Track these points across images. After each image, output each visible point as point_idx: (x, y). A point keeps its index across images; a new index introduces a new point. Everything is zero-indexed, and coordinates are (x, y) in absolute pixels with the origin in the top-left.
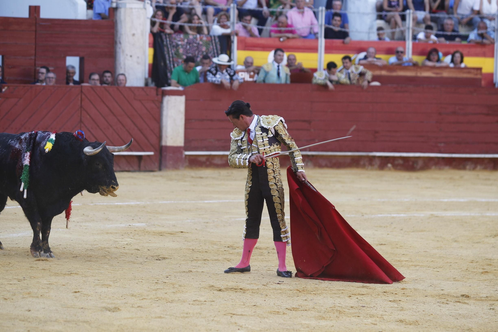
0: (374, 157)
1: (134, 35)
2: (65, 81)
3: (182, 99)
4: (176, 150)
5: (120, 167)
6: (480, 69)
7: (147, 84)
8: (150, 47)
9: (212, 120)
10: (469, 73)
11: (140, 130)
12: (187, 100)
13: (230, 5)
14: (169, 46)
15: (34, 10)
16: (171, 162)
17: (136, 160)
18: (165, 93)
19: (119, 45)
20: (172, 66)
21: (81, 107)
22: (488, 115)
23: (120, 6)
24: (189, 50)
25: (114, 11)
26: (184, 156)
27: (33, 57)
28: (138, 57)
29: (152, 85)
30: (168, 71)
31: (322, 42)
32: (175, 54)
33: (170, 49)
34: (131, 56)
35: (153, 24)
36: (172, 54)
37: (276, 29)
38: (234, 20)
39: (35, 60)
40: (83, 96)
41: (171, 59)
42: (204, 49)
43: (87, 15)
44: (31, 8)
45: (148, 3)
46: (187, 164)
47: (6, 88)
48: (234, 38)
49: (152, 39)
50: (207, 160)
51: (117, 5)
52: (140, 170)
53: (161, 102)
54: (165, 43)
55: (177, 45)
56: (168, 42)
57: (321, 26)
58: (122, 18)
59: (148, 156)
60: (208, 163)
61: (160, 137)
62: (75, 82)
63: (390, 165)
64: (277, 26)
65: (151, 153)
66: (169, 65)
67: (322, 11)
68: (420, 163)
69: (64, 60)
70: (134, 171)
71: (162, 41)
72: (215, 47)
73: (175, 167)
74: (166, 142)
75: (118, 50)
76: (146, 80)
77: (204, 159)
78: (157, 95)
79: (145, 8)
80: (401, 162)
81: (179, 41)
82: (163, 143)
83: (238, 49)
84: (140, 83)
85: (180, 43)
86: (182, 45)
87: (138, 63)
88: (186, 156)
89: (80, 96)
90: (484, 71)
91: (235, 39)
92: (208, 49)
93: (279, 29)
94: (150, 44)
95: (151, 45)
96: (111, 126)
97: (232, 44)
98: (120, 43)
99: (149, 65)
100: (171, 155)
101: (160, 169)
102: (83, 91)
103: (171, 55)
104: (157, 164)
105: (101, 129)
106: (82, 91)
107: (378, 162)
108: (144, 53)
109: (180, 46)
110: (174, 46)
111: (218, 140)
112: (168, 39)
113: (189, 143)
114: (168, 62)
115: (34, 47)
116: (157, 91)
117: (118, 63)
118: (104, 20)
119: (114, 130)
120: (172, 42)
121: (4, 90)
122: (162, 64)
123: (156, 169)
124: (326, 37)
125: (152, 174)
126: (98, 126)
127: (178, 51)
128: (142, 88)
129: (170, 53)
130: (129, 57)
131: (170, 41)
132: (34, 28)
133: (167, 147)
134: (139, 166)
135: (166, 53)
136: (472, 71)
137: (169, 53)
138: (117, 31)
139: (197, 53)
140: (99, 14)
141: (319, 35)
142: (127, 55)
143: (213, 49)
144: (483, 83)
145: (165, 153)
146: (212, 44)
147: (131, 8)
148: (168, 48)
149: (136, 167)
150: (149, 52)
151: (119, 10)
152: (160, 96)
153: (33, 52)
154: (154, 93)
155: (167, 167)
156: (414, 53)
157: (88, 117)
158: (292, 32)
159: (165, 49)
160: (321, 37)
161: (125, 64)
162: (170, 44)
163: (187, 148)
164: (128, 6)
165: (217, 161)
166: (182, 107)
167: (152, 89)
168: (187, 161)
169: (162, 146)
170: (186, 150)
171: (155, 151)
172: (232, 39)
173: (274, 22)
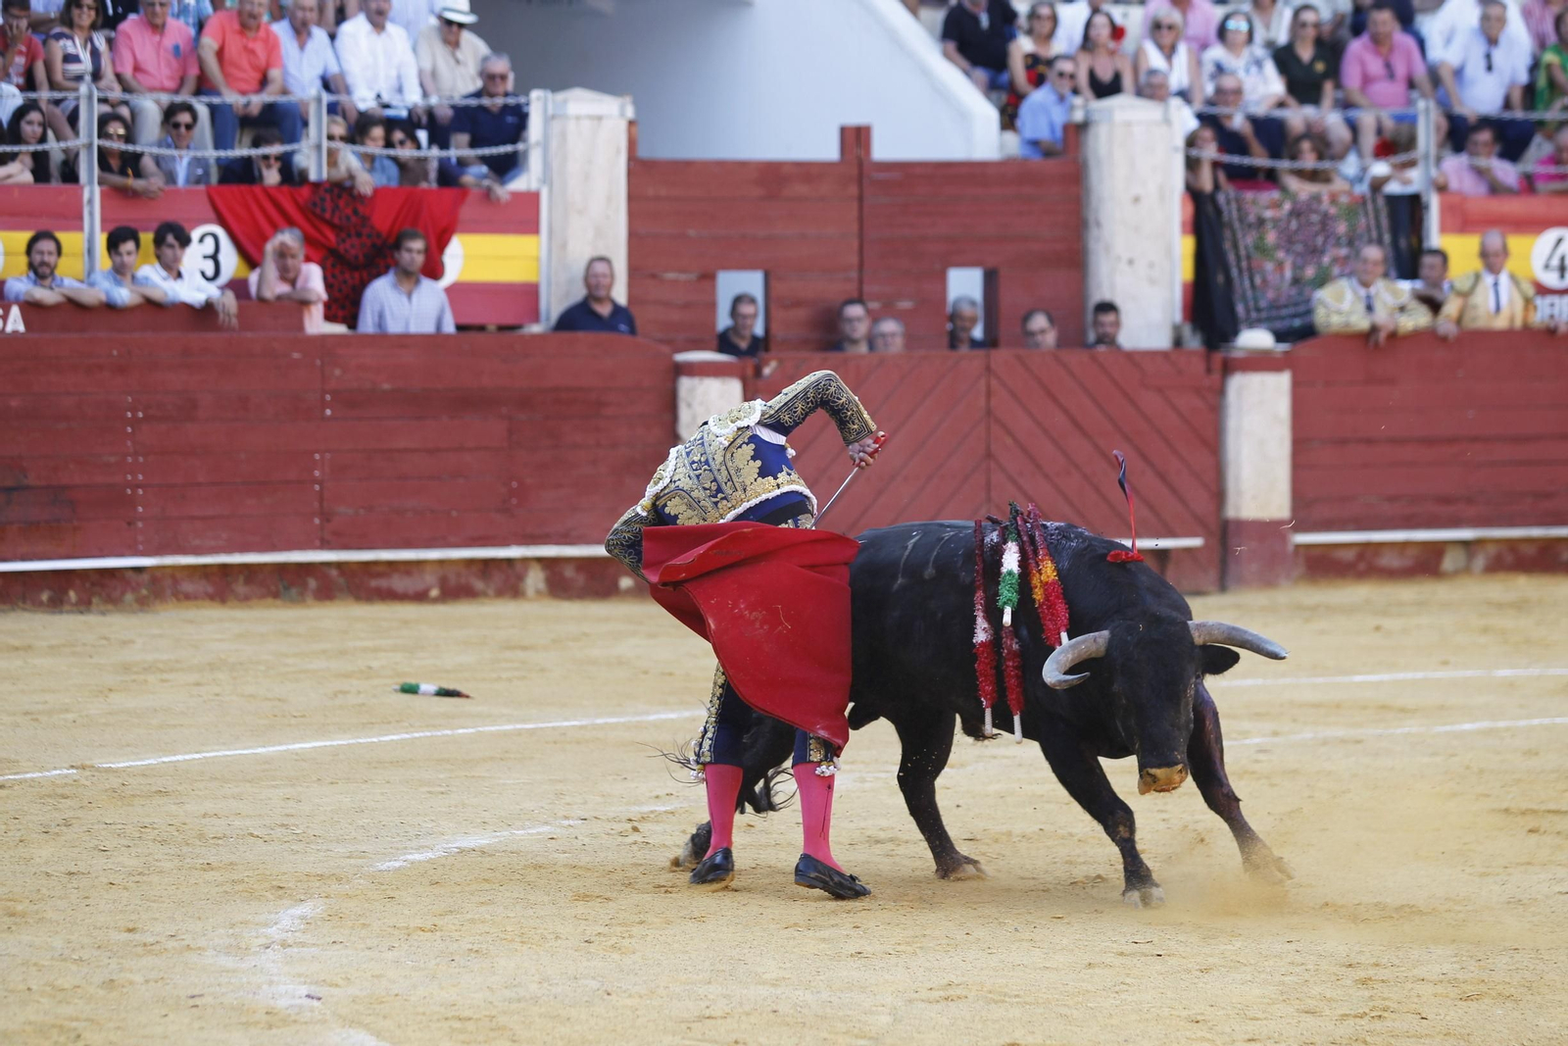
1: (1137, 200)
2: (945, 340)
3: (1284, 379)
4: (1268, 530)
7: (1178, 342)
8: (1184, 232)
9: (1369, 441)
11: (1162, 477)
12: (1296, 385)
13: (1415, 105)
14: (1237, 225)
15: (856, 138)
16: (1254, 567)
18: (1229, 368)
19: (1093, 232)
20: (1247, 283)
21: (989, 412)
23: (1096, 117)
24: (1296, 232)
25: (1077, 131)
26: (1290, 548)
27: (854, 274)
28: (1151, 265)
29: (1194, 342)
32: (1256, 248)
33: (1239, 235)
34: (1131, 262)
35: (1192, 164)
36: (1246, 247)
37: (1551, 169)
38: (1428, 146)
39: (861, 282)
40: (994, 382)
41: (1244, 264)
42: (1342, 228)
43: (1002, 146)
44: (844, 131)
45: (1177, 105)
46: (1301, 570)
47: (773, 364)
49: (1190, 209)
50: (1361, 557)
51: (1087, 113)
53: (1221, 391)
55: (1261, 222)
56: (1235, 216)
58: (1103, 150)
59: (1188, 550)
60: (1362, 566)
61: (1219, 496)
62: (974, 344)
64: (1554, 161)
65: (1196, 542)
69: (942, 279)
71: (1218, 211)
72: (1372, 222)
73: (1268, 582)
74: (1238, 509)
75: (1092, 244)
76: (1177, 331)
77: (1349, 555)
78: (1209, 370)
79: (1167, 121)
81: (1268, 208)
82: (1231, 513)
83: (1444, 229)
84: (1162, 341)
85: (1268, 214)
86: (1276, 221)
87: (1152, 281)
88: (1298, 547)
89: (982, 383)
91: (1434, 203)
92: (1352, 228)
93: (1561, 169)
94: (1184, 224)
95: (1189, 227)
96: (1077, 467)
98: (1098, 224)
99: (1185, 286)
100: (1251, 545)
101: (1223, 587)
102: (992, 364)
103: (1244, 256)
104: (1213, 574)
105: (1046, 476)
106: (988, 369)
108: (1169, 251)
109: (1269, 225)
110: (1250, 226)
111: (1392, 499)
112: (1234, 207)
113: (1307, 508)
114: (1234, 272)
115: (855, 244)
116: (1208, 359)
117: (1092, 282)
118: (1051, 163)
119: (1083, 475)
120: (1247, 214)
121: (767, 371)
123: (1211, 589)
126: (1038, 467)
127: (1261, 238)
128: (1165, 355)
129: (1242, 245)
130: (1124, 265)
131: (1239, 209)
132: (853, 190)
133: (1241, 525)
135: (1227, 245)
137: (1235, 246)
138: (1088, 192)
139: (1320, 240)
140: (1035, 144)
142: (1119, 258)
143: (1369, 229)
145: (1236, 541)
146: (1366, 214)
147: (1128, 124)
150: (1184, 247)
151: (1092, 132)
152: (1216, 376)
153: (854, 259)
154: (1198, 366)
155: (1243, 582)
157: (1009, 441)
161: (1112, 285)
162: (1241, 220)
163: (1301, 523)
164: (1120, 116)
165: (1389, 560)
166: (1282, 406)
167: (1192, 353)
168: (1300, 562)
169: (1227, 520)
170: (1297, 530)
171: (1207, 534)
172: (1424, 199)
173: (1547, 149)
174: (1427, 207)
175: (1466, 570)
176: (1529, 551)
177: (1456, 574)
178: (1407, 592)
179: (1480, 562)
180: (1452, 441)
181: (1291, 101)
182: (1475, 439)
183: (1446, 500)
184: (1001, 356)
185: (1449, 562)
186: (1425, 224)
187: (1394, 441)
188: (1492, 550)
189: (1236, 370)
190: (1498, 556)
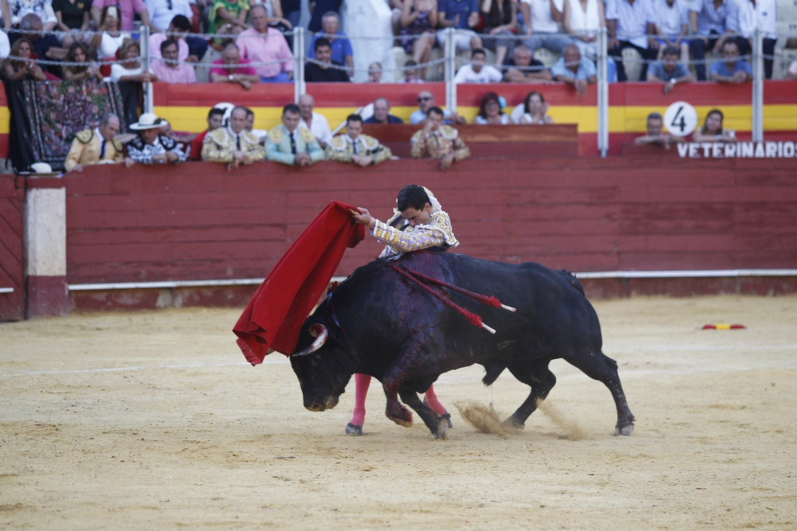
3: (62, 193)
4: (54, 282)
6: (574, 126)
9: (113, 229)
10: (556, 133)
12: (68, 195)
13: (139, 29)
16: (44, 305)
18: (28, 185)
22: (590, 204)
26: (67, 292)
29: (7, 170)
30: (34, 148)
31: (300, 88)
32: (46, 119)
33: (36, 111)
36: (40, 118)
37: (220, 66)
41: (38, 128)
42: (95, 109)
46: (73, 306)
48: (147, 86)
50: (108, 298)
53: (24, 200)
54: (28, 99)
56: (34, 98)
57: (299, 60)
59: (4, 294)
60: (110, 303)
61: (24, 261)
64: (221, 62)
65: (11, 290)
66: (35, 137)
67: (299, 33)
71: (23, 94)
73: (53, 312)
74: (35, 270)
77: (102, 297)
78: (16, 187)
81: (52, 98)
82: (30, 272)
83: (156, 103)
85: (52, 101)
88: (70, 291)
90: (581, 129)
91: (150, 88)
92: (102, 109)
97: (145, 97)
99: (3, 136)
100: (44, 291)
101: (26, 318)
103: (38, 121)
104: (20, 309)
109: (54, 107)
111: (126, 263)
112: (33, 93)
113: (75, 270)
114: (34, 132)
116: (17, 180)
122: (25, 135)
123: (19, 318)
124: (308, 79)
125: (11, 325)
127: (49, 115)
129: (37, 116)
133: (36, 278)
135: (30, 116)
136: (562, 129)
137: (34, 117)
139: (82, 117)
141: (296, 76)
144: (580, 149)
145: (34, 289)
146: (110, 100)
148: (34, 109)
152: (21, 190)
154: (10, 185)
155: (38, 314)
156: (461, 102)
159: (29, 110)
160: (299, 79)
163: (71, 278)
165: (126, 300)
166: (60, 208)
167: (7, 176)
168: (73, 300)
169: (28, 277)
170: (70, 283)
171: (16, 285)
172: (144, 84)
173: (217, 56)
174: (146, 93)
175: (172, 305)
176: (209, 293)
177: (166, 307)
178: (138, 319)
179: (180, 300)
180: (162, 229)
181: (64, 26)
182: (176, 228)
183: (159, 264)
185: (160, 302)
186: (145, 103)
187: (127, 229)
188: (187, 293)
189: (32, 187)
190: (191, 296)
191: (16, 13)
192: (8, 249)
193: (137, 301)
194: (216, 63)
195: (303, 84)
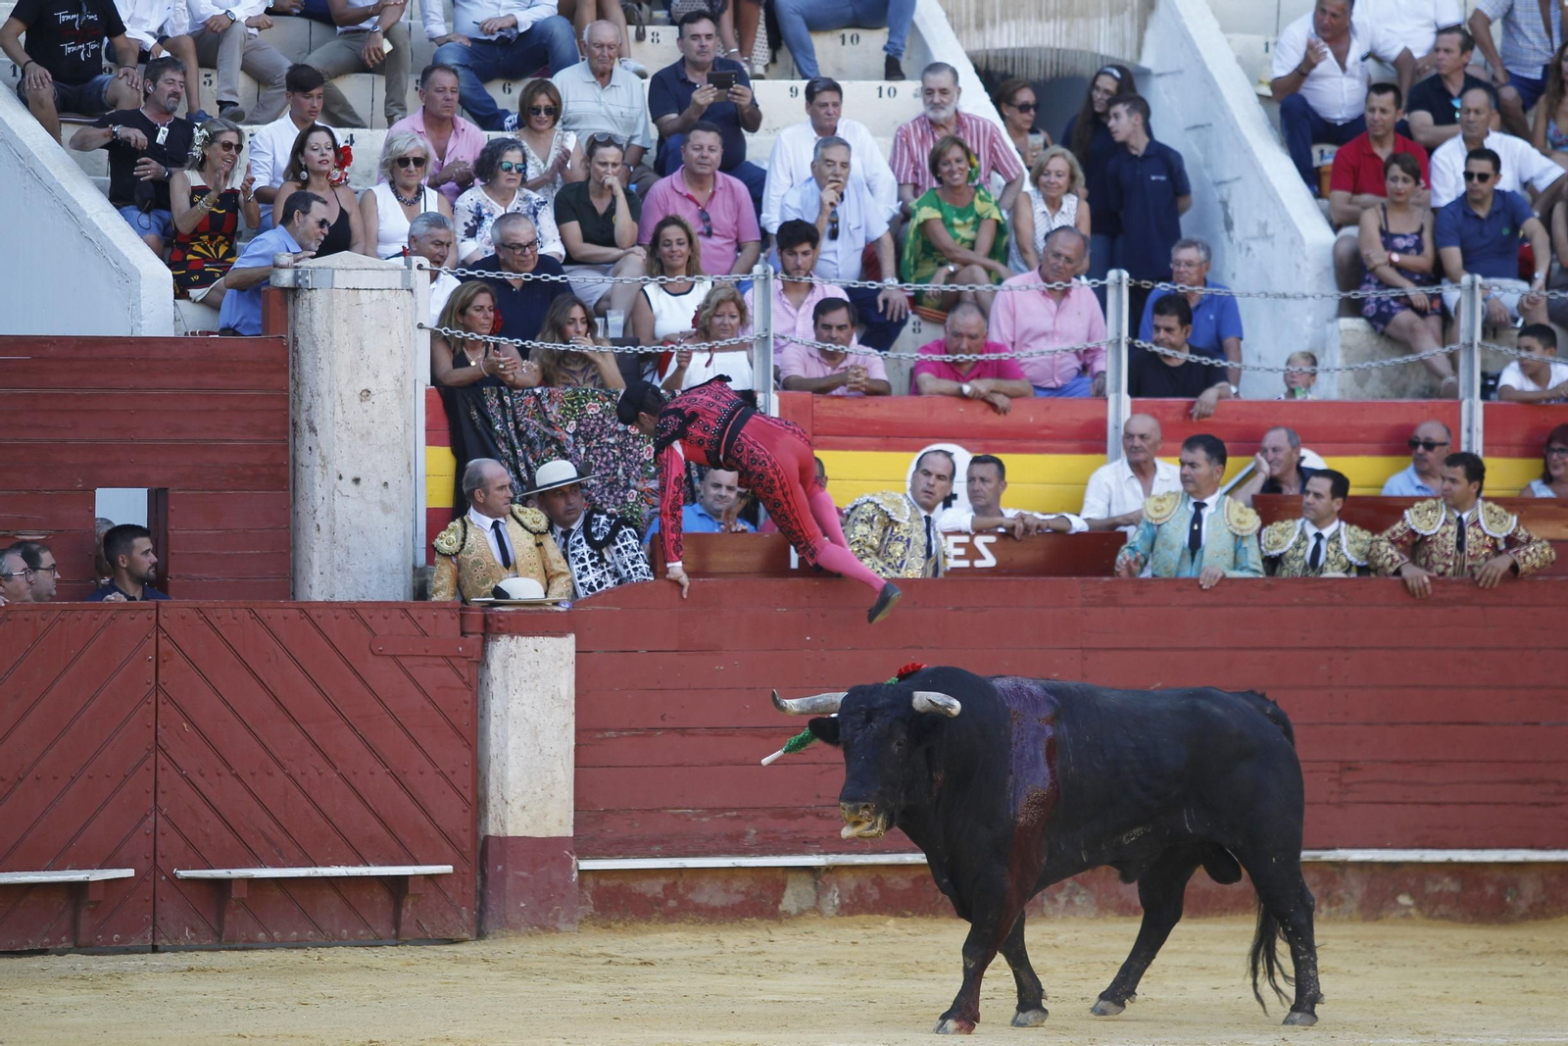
0: (1344, 865)
1: (365, 395)
3: (567, 644)
4: (543, 851)
5: (318, 928)
7: (418, 591)
8: (430, 442)
9: (683, 731)
11: (398, 778)
12: (580, 652)
13: (749, 271)
16: (522, 905)
17: (381, 897)
18: (492, 628)
19: (306, 438)
23: (310, 279)
25: (284, 300)
26: (575, 875)
28: (386, 484)
31: (1120, 408)
34: (357, 481)
37: (936, 358)
40: (165, 644)
43: (176, 321)
45: (420, 267)
46: (590, 909)
50: (670, 888)
51: (296, 277)
52: (398, 939)
53: (482, 662)
57: (1117, 343)
58: (319, 328)
59: (432, 880)
60: (672, 903)
61: (477, 805)
63: (1404, 900)
65: (448, 869)
67: (1118, 285)
68: (1530, 888)
69: (88, 502)
70: (377, 942)
73: (542, 922)
74: (503, 824)
75: (303, 457)
76: (419, 574)
77: (656, 888)
78: (463, 633)
79: (409, 289)
80: (1450, 885)
82: (493, 829)
87: (386, 509)
88: (584, 874)
89: (150, 645)
91: (773, 406)
93: (948, 358)
94: (430, 429)
95: (439, 432)
96: (282, 766)
98: (313, 430)
100: (523, 874)
101: (480, 935)
102: (162, 621)
104: (467, 914)
105: (236, 775)
106: (158, 626)
107: (1356, 886)
108: (411, 466)
111: (712, 810)
113: (594, 825)
116: (463, 617)
117: (303, 508)
119: (289, 775)
123: (465, 935)
124: (1137, 389)
125: (447, 951)
126: (226, 763)
128: (402, 608)
130: (347, 486)
133: (504, 841)
134: (396, 924)
138: (297, 384)
141: (1109, 384)
142: (340, 477)
145: (500, 868)
147: (355, 291)
149: (383, 928)
151: (305, 300)
152: (474, 639)
154: (450, 625)
155: (507, 925)
157: (186, 726)
158: (1002, 370)
160: (1118, 389)
161: (331, 513)
163: (585, 844)
164: (341, 280)
165: (710, 895)
166: (565, 682)
168: (587, 894)
169: (487, 838)
170: (583, 855)
171: (459, 858)
172: (760, 397)
173: (931, 333)
175: (817, 909)
176: (902, 883)
177: (801, 913)
178: (737, 939)
179: (833, 898)
183: (788, 814)
184: (174, 608)
185: (789, 902)
187: (715, 731)
188: (850, 881)
189: (500, 632)
190: (859, 888)
191: (471, 233)
192: (442, 773)
193: (737, 899)
194: (925, 349)
195: (1126, 399)
